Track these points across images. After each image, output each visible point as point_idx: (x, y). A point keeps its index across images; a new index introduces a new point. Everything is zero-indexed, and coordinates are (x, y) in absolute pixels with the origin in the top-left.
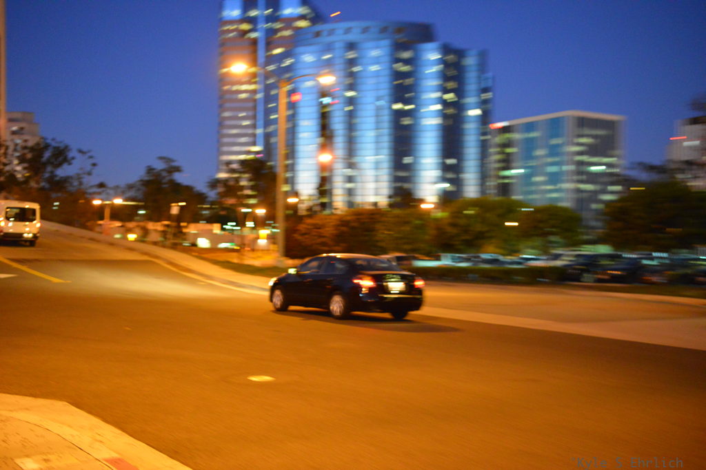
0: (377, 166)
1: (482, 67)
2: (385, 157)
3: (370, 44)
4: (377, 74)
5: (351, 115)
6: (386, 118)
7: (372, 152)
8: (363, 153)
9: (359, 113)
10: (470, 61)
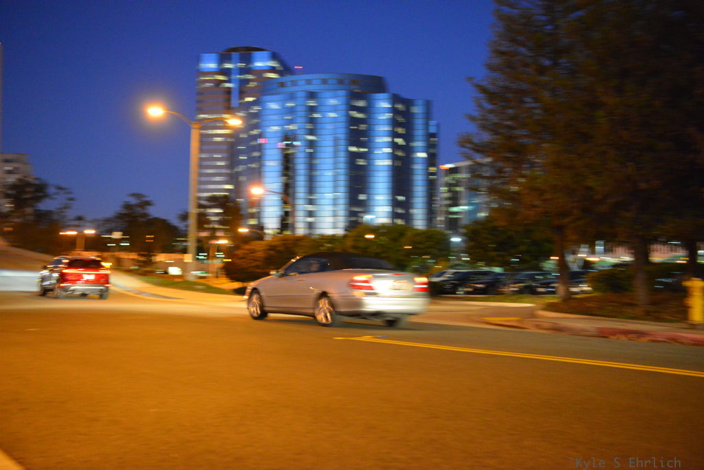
0: (335, 202)
1: (428, 116)
2: (342, 194)
3: (328, 94)
4: (334, 120)
5: (311, 156)
6: (342, 158)
7: (331, 190)
8: (322, 190)
9: (319, 155)
10: (417, 110)
